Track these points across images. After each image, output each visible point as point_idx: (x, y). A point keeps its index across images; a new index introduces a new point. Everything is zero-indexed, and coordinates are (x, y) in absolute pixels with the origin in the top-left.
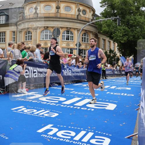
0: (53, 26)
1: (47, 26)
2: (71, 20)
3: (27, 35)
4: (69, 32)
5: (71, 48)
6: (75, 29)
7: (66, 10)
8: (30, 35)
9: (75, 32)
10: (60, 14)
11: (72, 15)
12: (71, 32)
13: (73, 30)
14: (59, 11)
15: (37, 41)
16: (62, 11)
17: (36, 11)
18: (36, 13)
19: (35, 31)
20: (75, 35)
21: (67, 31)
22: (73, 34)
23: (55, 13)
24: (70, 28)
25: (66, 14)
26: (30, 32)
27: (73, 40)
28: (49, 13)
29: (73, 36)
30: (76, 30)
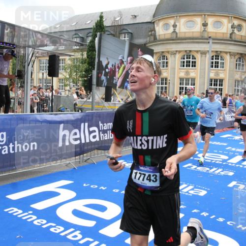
0: (197, 49)
1: (190, 49)
2: (223, 42)
3: (160, 60)
4: (218, 56)
5: (221, 78)
6: (226, 53)
7: (215, 27)
8: (165, 61)
9: (227, 57)
10: (208, 33)
11: (223, 33)
12: (221, 57)
13: (224, 55)
14: (206, 30)
15: (175, 69)
16: (210, 29)
17: (175, 30)
18: (174, 32)
19: (173, 56)
20: (227, 60)
21: (216, 56)
22: (223, 60)
23: (201, 32)
24: (221, 52)
25: (216, 33)
26: (164, 56)
27: (223, 68)
28: (193, 32)
29: (223, 63)
30: (228, 54)
